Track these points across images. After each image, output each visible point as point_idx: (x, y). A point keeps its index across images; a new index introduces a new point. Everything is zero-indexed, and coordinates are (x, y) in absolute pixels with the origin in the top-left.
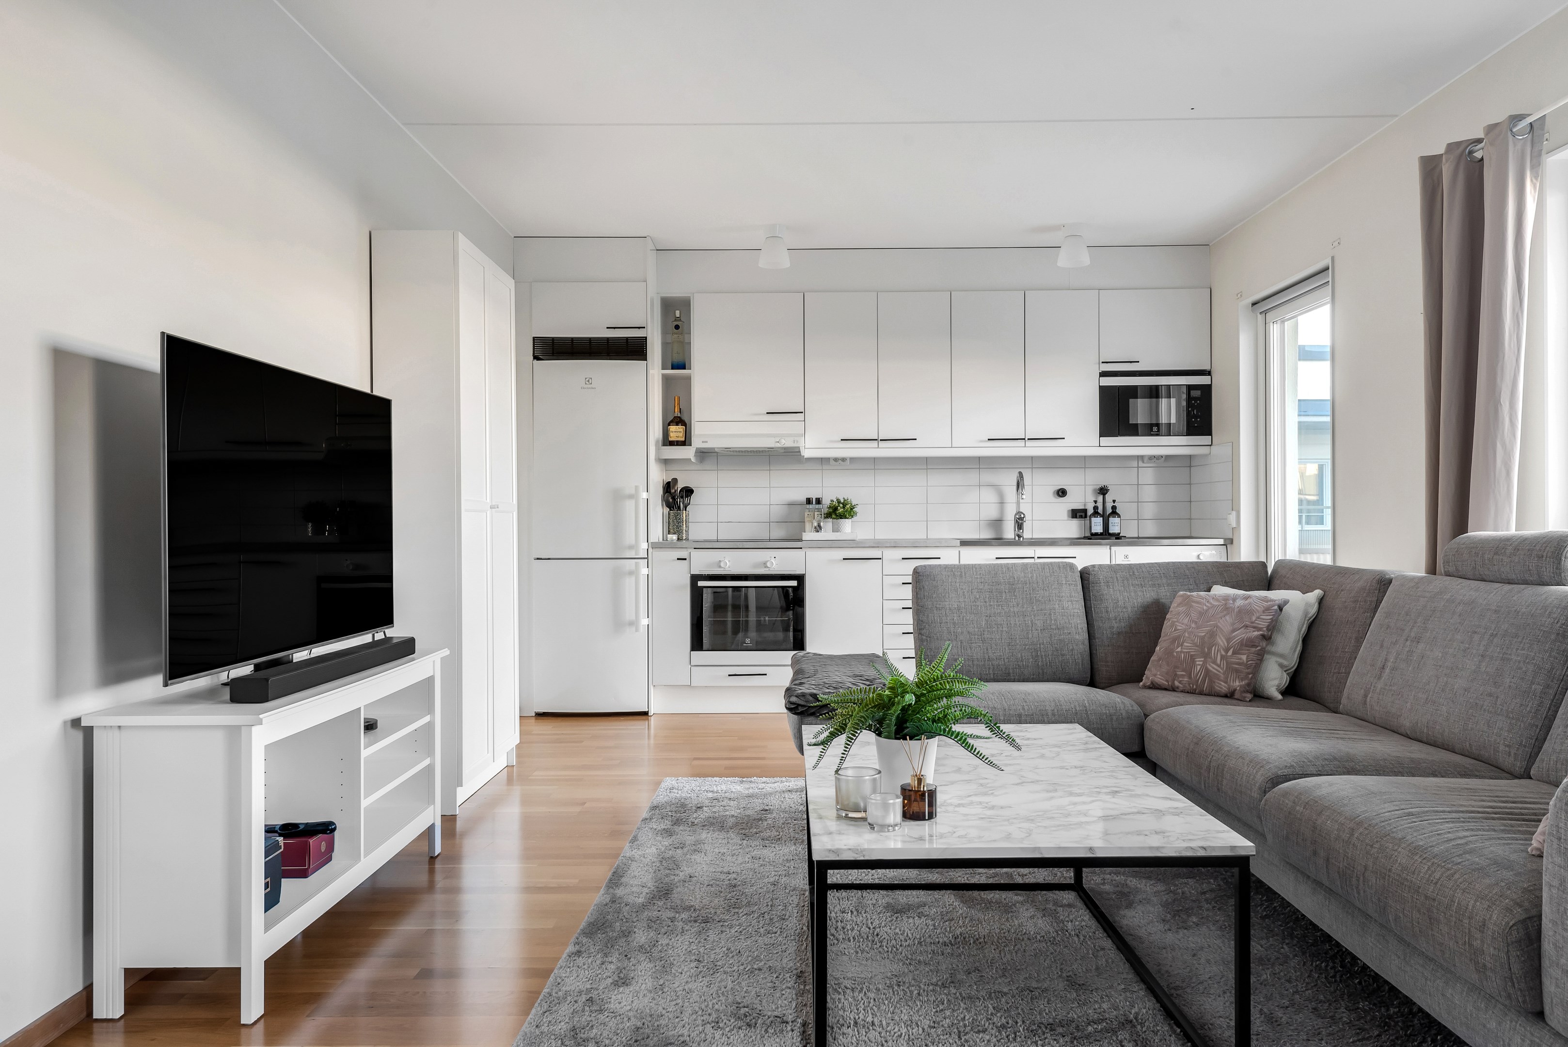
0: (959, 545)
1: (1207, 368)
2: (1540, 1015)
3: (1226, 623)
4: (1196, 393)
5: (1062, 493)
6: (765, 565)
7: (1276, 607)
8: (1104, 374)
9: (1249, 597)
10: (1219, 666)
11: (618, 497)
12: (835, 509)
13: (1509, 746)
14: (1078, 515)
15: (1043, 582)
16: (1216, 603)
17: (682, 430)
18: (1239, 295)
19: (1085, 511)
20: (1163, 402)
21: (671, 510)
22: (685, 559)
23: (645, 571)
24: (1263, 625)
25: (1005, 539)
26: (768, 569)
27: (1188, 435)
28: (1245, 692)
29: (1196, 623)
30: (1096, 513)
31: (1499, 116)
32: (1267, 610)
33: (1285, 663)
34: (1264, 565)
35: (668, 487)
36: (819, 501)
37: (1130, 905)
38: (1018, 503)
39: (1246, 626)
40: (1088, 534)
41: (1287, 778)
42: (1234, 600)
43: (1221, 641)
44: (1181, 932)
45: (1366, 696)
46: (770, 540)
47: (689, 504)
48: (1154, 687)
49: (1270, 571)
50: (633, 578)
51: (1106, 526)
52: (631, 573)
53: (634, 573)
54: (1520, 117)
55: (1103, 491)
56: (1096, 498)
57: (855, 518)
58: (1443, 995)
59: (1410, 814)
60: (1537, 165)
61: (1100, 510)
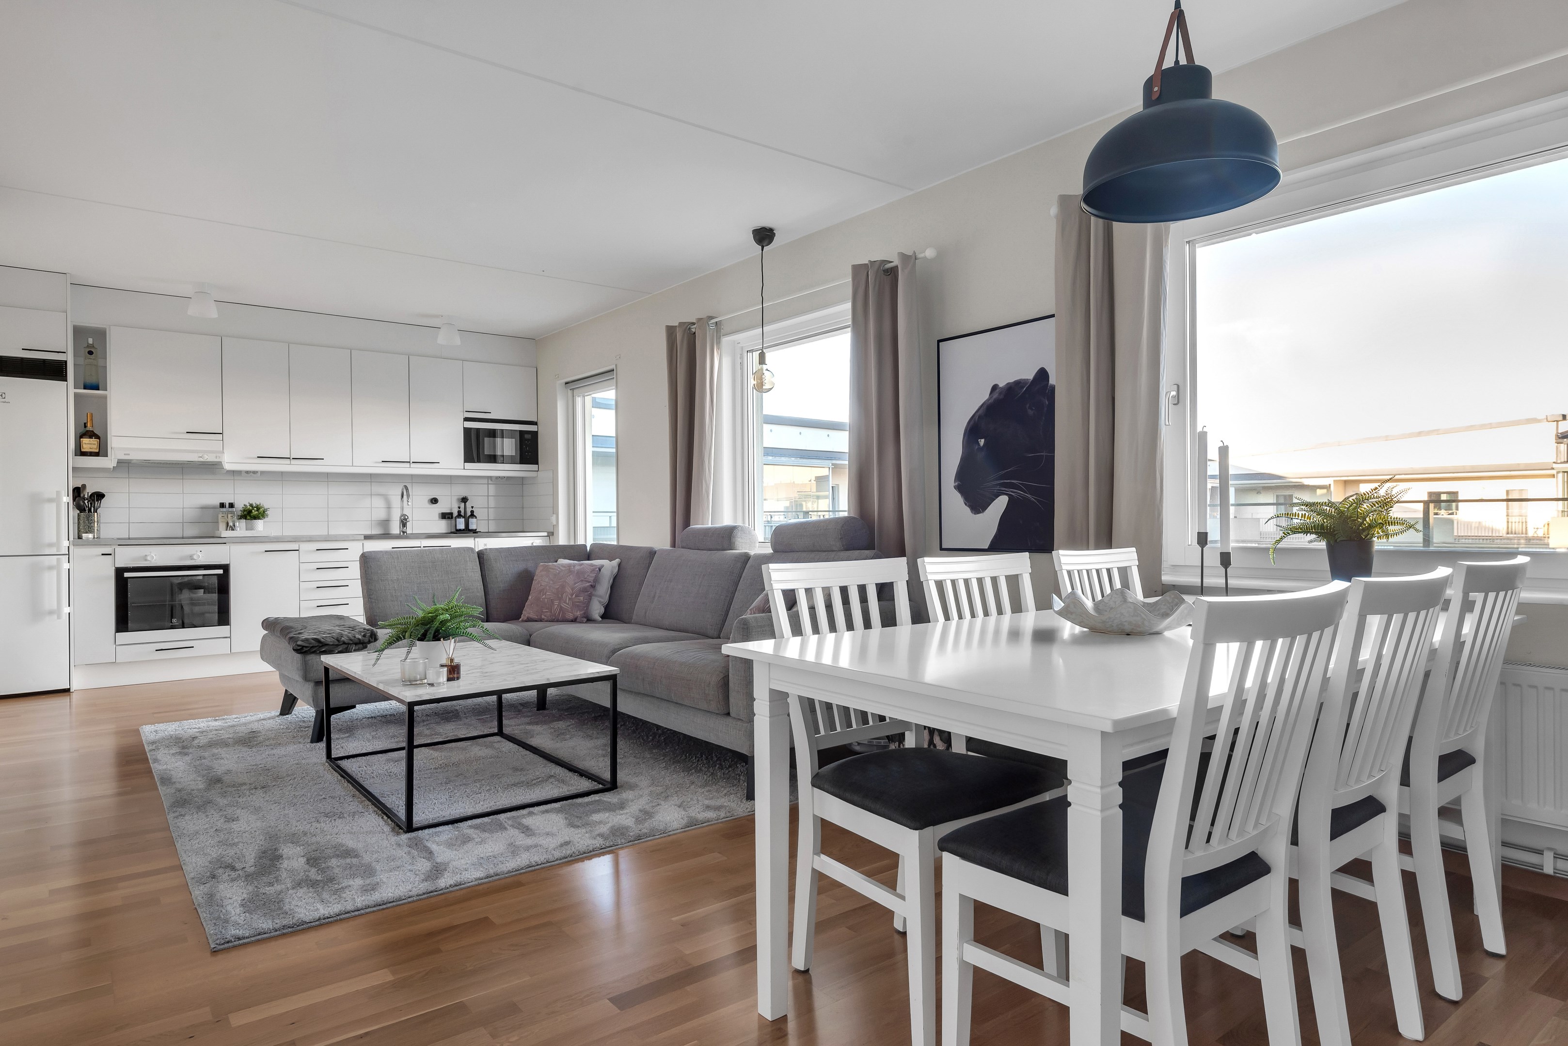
0: (363, 539)
1: (535, 420)
2: (728, 714)
3: (570, 580)
4: (527, 436)
5: (434, 501)
6: (191, 558)
7: (598, 569)
8: (467, 419)
9: (582, 564)
10: (568, 604)
11: (36, 501)
12: (250, 512)
13: (712, 626)
14: (446, 516)
15: (455, 560)
16: (563, 569)
17: (96, 443)
18: (557, 377)
19: (451, 514)
20: (499, 440)
21: (81, 512)
22: (111, 554)
23: (66, 566)
24: (591, 579)
25: (392, 534)
26: (194, 561)
27: (521, 463)
28: (582, 617)
29: (553, 581)
30: (459, 515)
31: (703, 315)
32: (593, 570)
33: (602, 600)
34: (585, 546)
35: (77, 492)
36: (231, 505)
37: (532, 737)
38: (402, 508)
39: (582, 581)
40: (454, 530)
41: (620, 649)
42: (574, 566)
43: (568, 590)
44: (564, 742)
45: (646, 613)
46: (183, 538)
47: (100, 507)
48: (529, 620)
49: (588, 549)
50: (55, 572)
51: (467, 524)
52: (50, 568)
53: (58, 567)
54: (711, 318)
55: (464, 500)
56: (459, 505)
57: (266, 519)
58: (693, 722)
59: (678, 652)
60: (719, 343)
61: (462, 514)
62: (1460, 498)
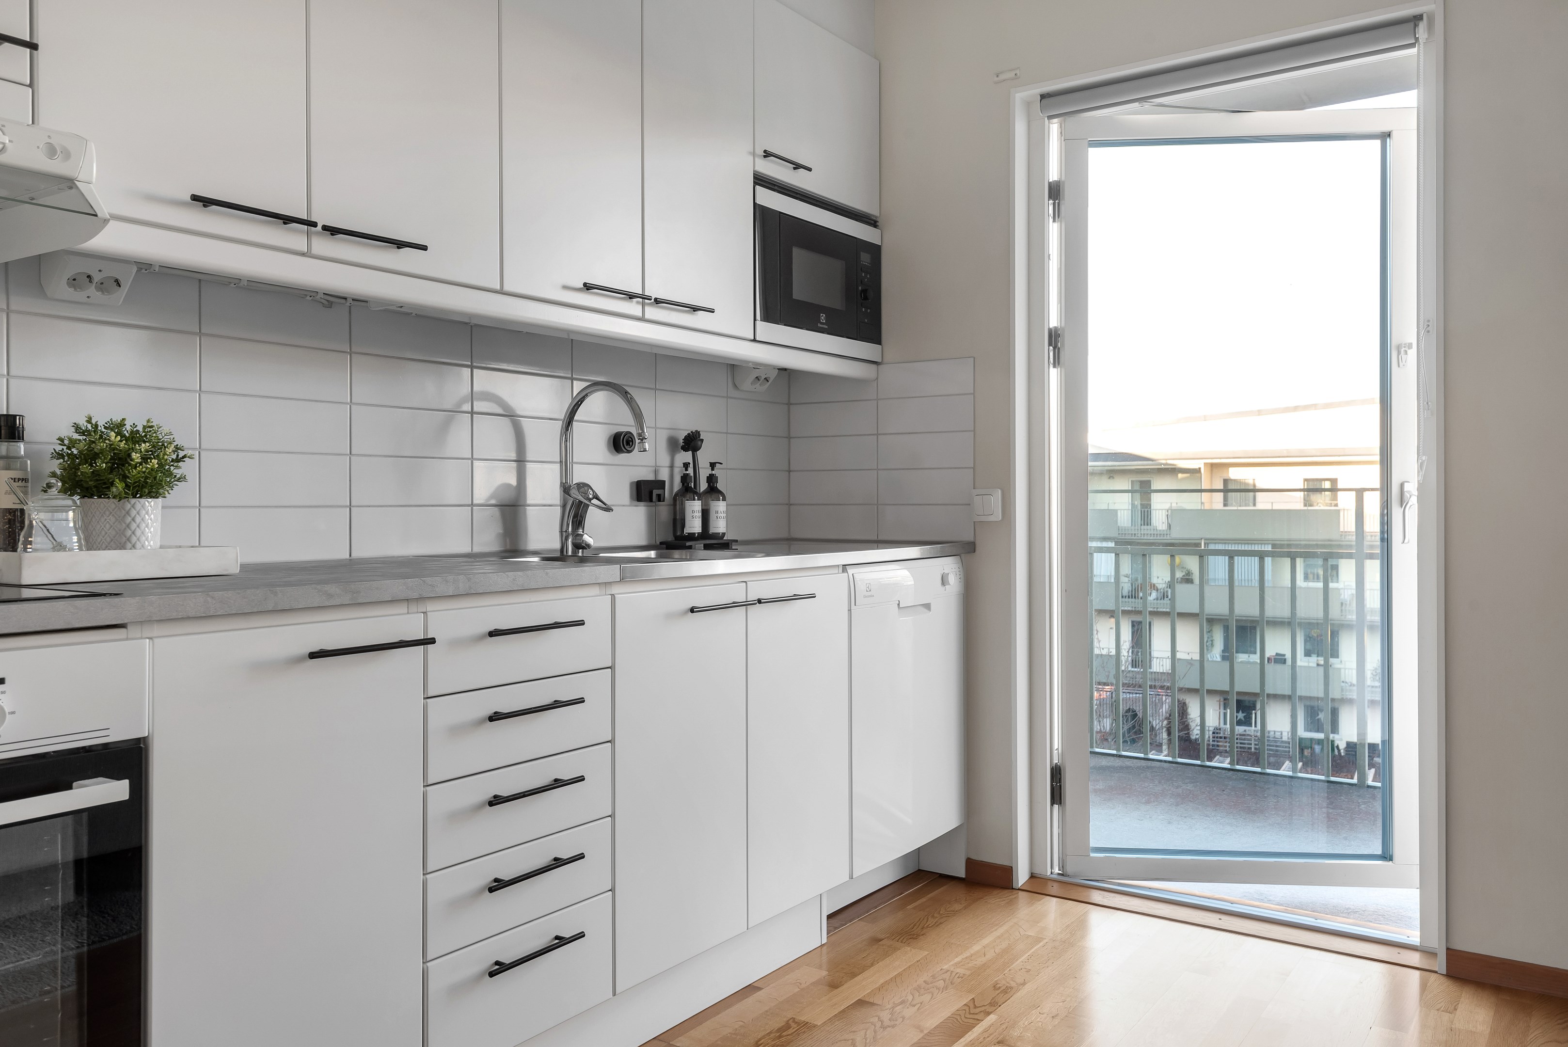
1: (876, 212)
4: (865, 258)
8: (760, 181)
30: (686, 490)
51: (706, 518)
55: (692, 442)
61: (692, 484)
62: (1339, 487)
